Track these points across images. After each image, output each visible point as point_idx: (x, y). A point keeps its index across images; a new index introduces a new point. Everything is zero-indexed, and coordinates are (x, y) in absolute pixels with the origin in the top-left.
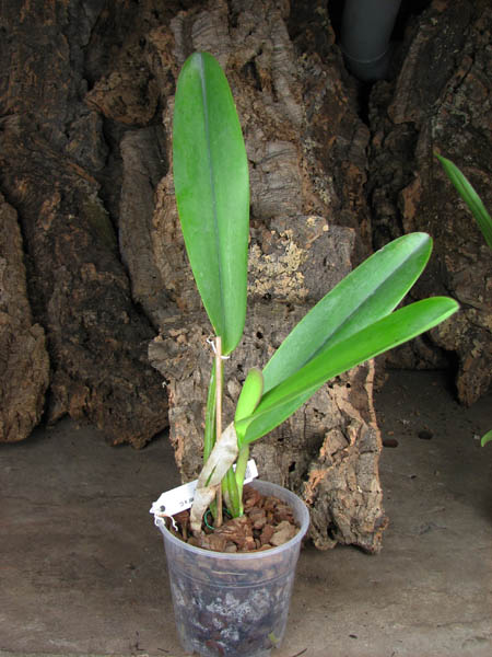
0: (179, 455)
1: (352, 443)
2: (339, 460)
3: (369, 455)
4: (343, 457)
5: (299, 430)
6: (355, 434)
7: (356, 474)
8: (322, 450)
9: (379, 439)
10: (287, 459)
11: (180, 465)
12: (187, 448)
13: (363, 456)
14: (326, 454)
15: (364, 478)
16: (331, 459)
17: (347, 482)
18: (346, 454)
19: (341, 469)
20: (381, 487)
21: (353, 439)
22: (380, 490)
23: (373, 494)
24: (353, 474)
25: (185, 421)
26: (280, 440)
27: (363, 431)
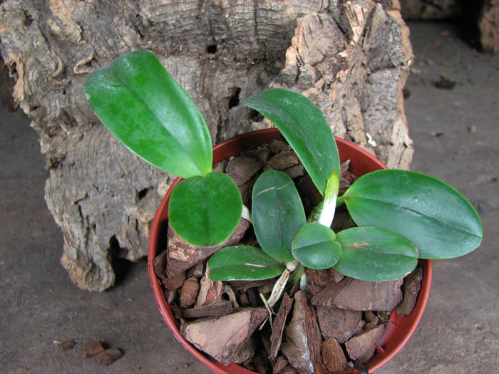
0: (19, 92)
1: (356, 38)
2: (329, 77)
3: (388, 73)
4: (336, 69)
5: (243, 22)
6: (360, 18)
7: (363, 111)
8: (291, 55)
9: (407, 43)
10: (223, 83)
11: (26, 110)
12: (33, 76)
13: (376, 76)
14: (300, 61)
15: (379, 119)
16: (312, 72)
17: (346, 124)
18: (342, 65)
19: (333, 95)
20: (411, 135)
21: (357, 30)
22: (408, 141)
23: (396, 149)
24: (356, 110)
25: (19, 22)
26: (212, 49)
27: (375, 21)
